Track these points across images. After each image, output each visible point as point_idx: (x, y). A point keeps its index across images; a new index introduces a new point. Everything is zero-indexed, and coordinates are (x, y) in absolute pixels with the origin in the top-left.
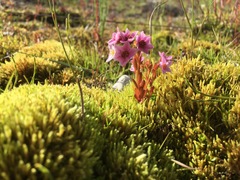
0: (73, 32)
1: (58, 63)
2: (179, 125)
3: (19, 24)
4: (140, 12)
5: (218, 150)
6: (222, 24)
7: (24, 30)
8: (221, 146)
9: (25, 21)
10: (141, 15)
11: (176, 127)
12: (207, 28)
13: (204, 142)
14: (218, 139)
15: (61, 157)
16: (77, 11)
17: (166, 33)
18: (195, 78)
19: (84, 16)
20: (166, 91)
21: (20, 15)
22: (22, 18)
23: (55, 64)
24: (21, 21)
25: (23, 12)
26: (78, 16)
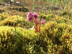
0: (24, 14)
1: (17, 22)
2: (46, 40)
3: (11, 11)
4: (46, 8)
5: (56, 48)
6: (70, 12)
7: (11, 13)
8: (57, 47)
9: (12, 10)
10: (46, 9)
11: (45, 41)
12: (65, 14)
13: (52, 46)
14: (56, 45)
15: (5, 45)
16: (27, 8)
17: (52, 15)
18: (53, 27)
19: (29, 9)
20: (44, 30)
21: (11, 8)
22: (12, 9)
23: (16, 22)
24: (11, 10)
25: (12, 7)
26: (27, 9)
